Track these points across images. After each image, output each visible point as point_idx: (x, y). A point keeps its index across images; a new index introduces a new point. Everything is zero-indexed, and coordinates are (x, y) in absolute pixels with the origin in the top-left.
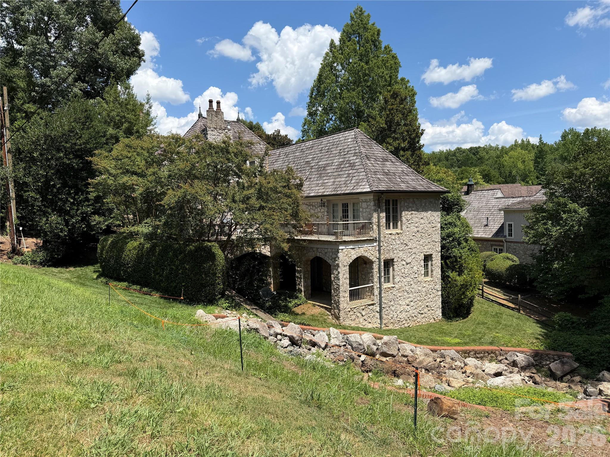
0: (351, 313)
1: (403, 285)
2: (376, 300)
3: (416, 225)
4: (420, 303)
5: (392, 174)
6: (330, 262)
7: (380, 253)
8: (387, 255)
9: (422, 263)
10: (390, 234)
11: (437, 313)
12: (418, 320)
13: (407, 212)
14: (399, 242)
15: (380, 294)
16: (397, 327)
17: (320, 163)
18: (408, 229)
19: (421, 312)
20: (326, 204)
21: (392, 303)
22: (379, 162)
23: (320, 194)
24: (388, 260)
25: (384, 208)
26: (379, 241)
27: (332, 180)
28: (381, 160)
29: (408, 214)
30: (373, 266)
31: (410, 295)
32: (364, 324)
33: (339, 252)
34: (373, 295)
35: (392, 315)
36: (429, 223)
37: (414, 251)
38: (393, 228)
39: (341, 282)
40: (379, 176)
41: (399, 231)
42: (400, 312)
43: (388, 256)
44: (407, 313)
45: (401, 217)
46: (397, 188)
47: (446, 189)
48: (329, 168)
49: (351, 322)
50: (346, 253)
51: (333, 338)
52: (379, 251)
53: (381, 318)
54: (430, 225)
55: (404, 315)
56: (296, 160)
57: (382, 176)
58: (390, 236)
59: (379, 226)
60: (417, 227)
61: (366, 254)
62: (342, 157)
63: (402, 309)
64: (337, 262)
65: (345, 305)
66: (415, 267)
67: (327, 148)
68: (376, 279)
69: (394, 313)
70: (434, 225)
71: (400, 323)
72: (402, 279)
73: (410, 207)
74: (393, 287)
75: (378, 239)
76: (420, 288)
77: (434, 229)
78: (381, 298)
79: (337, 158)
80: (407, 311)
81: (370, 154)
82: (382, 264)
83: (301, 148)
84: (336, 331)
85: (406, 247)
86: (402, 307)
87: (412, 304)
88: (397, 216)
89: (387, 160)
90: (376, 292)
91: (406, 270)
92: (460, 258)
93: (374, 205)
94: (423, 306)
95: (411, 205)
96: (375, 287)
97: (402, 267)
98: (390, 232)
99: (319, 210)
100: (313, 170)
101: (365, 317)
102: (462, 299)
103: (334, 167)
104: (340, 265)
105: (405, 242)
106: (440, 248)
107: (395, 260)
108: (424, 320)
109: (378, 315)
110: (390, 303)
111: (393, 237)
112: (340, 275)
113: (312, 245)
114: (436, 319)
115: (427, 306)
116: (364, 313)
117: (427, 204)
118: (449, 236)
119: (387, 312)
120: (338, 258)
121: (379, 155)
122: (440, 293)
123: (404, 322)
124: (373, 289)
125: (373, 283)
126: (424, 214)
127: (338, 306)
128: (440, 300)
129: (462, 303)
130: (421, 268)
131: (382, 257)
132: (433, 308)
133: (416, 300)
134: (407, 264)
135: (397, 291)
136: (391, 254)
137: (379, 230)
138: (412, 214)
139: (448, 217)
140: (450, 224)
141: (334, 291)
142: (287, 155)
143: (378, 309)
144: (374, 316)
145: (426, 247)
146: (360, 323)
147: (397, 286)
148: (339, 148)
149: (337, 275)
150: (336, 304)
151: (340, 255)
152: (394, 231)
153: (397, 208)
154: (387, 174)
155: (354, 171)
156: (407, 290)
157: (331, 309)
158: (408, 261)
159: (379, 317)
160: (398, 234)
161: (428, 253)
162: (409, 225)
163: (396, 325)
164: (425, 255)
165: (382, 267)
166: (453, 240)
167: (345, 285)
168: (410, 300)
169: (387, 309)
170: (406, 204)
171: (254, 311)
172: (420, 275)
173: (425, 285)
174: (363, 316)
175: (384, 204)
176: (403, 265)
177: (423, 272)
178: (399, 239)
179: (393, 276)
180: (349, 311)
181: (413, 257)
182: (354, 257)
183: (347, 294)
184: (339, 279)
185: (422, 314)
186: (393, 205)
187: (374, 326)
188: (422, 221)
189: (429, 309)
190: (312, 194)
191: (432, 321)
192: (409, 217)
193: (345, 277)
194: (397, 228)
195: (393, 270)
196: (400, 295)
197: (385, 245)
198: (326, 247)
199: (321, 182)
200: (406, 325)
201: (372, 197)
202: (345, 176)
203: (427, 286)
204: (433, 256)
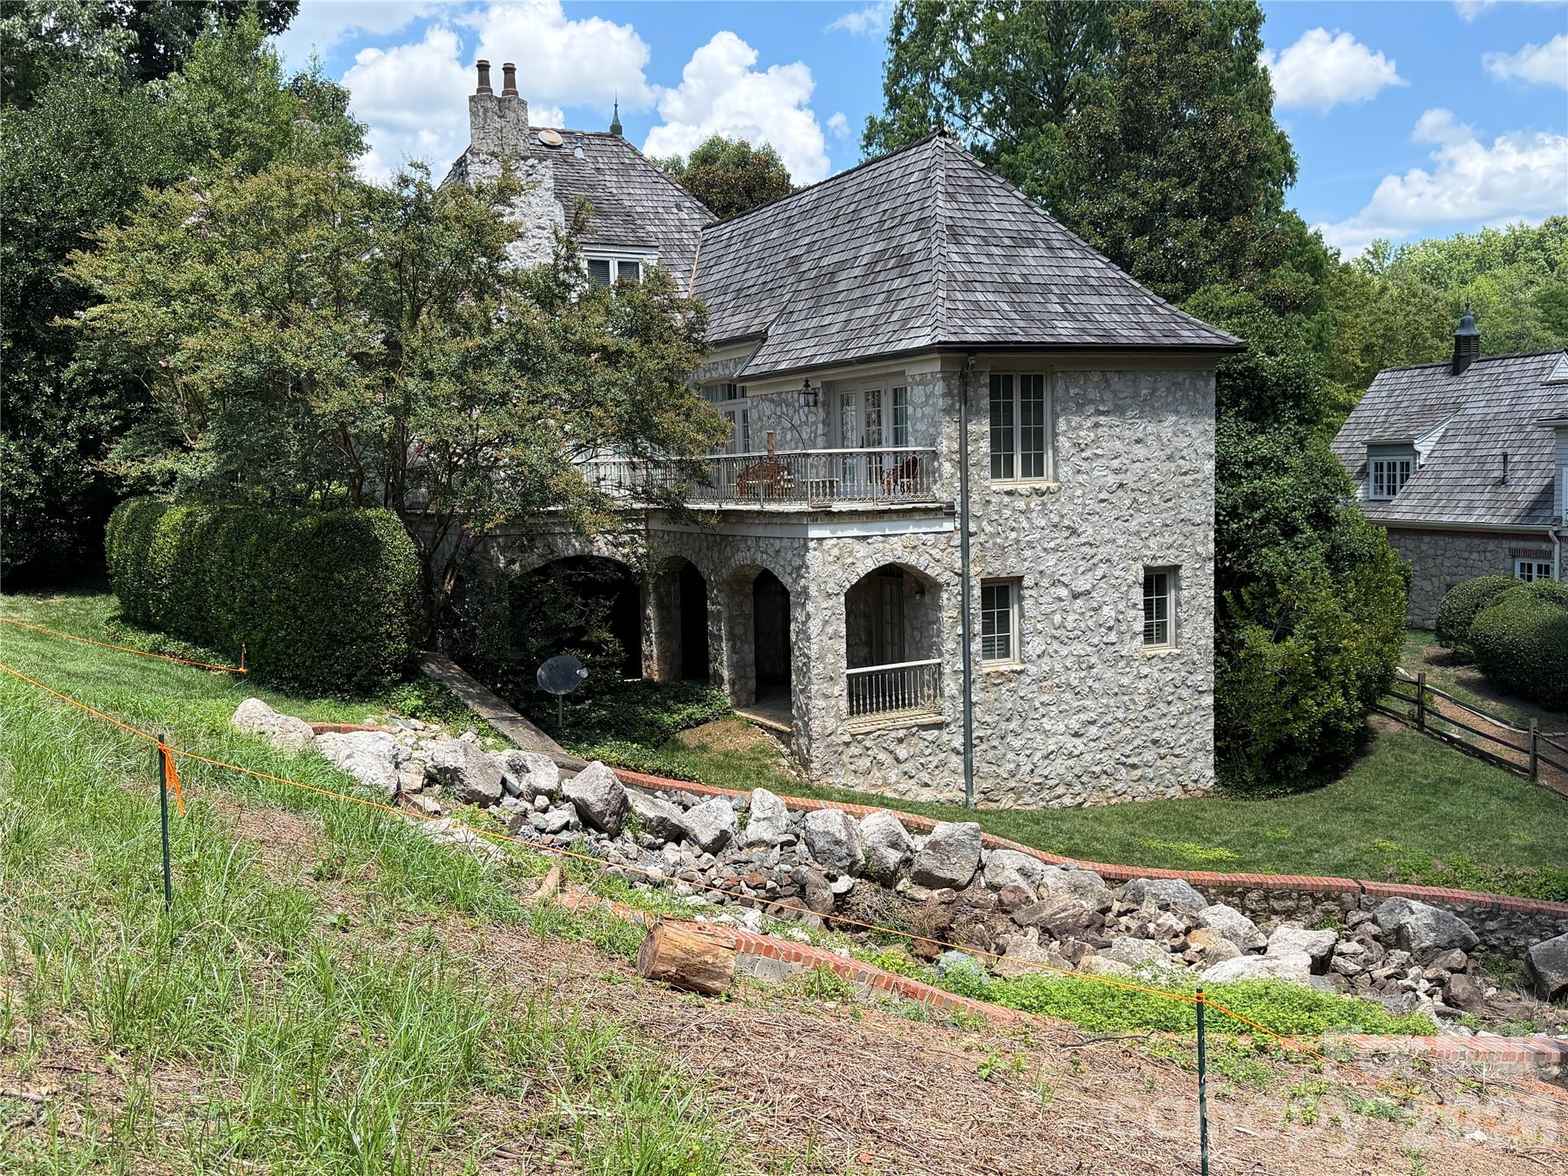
0: (855, 750)
1: (1058, 667)
2: (951, 711)
3: (1115, 463)
4: (1128, 731)
5: (1033, 288)
6: (786, 580)
7: (965, 555)
8: (997, 565)
9: (1138, 595)
10: (1010, 493)
11: (1194, 766)
12: (1118, 786)
13: (1075, 420)
14: (1043, 523)
15: (966, 691)
16: (1032, 804)
17: (825, 262)
18: (1080, 478)
19: (1129, 761)
20: (821, 397)
21: (1013, 725)
22: (995, 250)
23: (802, 363)
24: (998, 579)
25: (986, 403)
26: (965, 517)
27: (843, 317)
28: (1007, 242)
29: (1080, 427)
30: (940, 597)
31: (1087, 703)
32: (903, 787)
33: (807, 550)
34: (942, 695)
35: (1012, 766)
36: (1170, 458)
37: (1103, 552)
38: (1026, 473)
39: (815, 647)
40: (980, 297)
41: (1041, 484)
42: (1047, 757)
43: (997, 568)
44: (1071, 762)
45: (1055, 435)
46: (1037, 335)
47: (1236, 339)
48: (844, 275)
49: (851, 780)
50: (836, 552)
51: (758, 820)
52: (965, 548)
53: (969, 772)
54: (1172, 466)
55: (1060, 766)
56: (767, 253)
57: (991, 297)
58: (1006, 499)
59: (963, 465)
60: (1116, 472)
61: (911, 559)
62: (885, 235)
63: (1051, 748)
64: (803, 582)
65: (831, 723)
66: (1106, 609)
67: (852, 207)
68: (950, 645)
69: (1022, 759)
70: (1186, 466)
71: (1045, 794)
72: (1056, 645)
73: (1091, 402)
74: (1022, 672)
75: (958, 508)
76: (1125, 681)
77: (1188, 479)
78: (969, 705)
79: (871, 239)
80: (1070, 756)
81: (967, 223)
82: (977, 592)
83: (787, 214)
84: (771, 797)
85: (1073, 540)
86: (1051, 741)
87: (1093, 730)
88: (1039, 433)
89: (1030, 243)
90: (952, 686)
91: (1071, 618)
92: (1286, 580)
93: (944, 395)
94: (1138, 742)
95: (1093, 394)
96: (947, 670)
97: (1054, 606)
98: (1008, 488)
99: (803, 419)
100: (802, 286)
101: (908, 767)
102: (1287, 722)
103: (857, 272)
104: (813, 591)
105: (1067, 522)
106: (1212, 547)
107: (1026, 582)
108: (1141, 788)
109: (956, 762)
110: (1003, 725)
111: (1021, 504)
112: (811, 623)
113: (741, 530)
114: (1191, 786)
115: (1155, 742)
116: (902, 752)
117: (1162, 392)
118: (1252, 502)
119: (991, 754)
120: (807, 567)
121: (1007, 225)
122: (1209, 700)
123: (1060, 790)
124: (941, 674)
125: (941, 655)
126: (1145, 427)
127: (806, 724)
128: (1211, 723)
129: (1290, 736)
130: (1132, 613)
131: (974, 570)
132: (1177, 751)
133: (1109, 718)
134: (1076, 596)
135: (1035, 687)
136: (1012, 560)
137: (965, 480)
138: (1097, 425)
139: (1261, 438)
140: (1265, 462)
141: (798, 676)
142: (747, 239)
143: (958, 742)
144: (943, 764)
145: (1152, 543)
146: (886, 783)
147: (1032, 669)
148: (881, 208)
149: (804, 623)
150: (802, 719)
151: (813, 558)
152: (1022, 484)
153: (1039, 407)
154: (1014, 289)
155: (906, 281)
156: (1075, 683)
157: (790, 735)
158: (1082, 584)
159: (962, 767)
160: (1039, 493)
161: (1160, 562)
162: (1085, 465)
163: (1027, 799)
164: (1147, 569)
165: (976, 606)
166: (1264, 521)
167: (830, 658)
168: (1083, 717)
169: (995, 743)
170: (1072, 392)
171: (504, 728)
172: (1127, 637)
173: (1145, 670)
174: (897, 760)
175: (986, 391)
176: (1060, 599)
177: (1139, 626)
178: (1044, 510)
179: (1021, 635)
180: (847, 744)
181: (1099, 573)
182: (869, 566)
183: (841, 688)
184: (808, 639)
185: (1134, 766)
186: (1025, 394)
187: (942, 797)
188: (1140, 451)
189: (1162, 751)
190: (783, 366)
191: (1175, 792)
192: (1086, 435)
193: (830, 630)
194: (1040, 473)
195: (1022, 616)
196: (1045, 698)
197: (988, 529)
198: (778, 532)
199: (814, 322)
200: (1067, 801)
201: (937, 367)
202: (881, 298)
203: (1156, 675)
204: (1183, 572)
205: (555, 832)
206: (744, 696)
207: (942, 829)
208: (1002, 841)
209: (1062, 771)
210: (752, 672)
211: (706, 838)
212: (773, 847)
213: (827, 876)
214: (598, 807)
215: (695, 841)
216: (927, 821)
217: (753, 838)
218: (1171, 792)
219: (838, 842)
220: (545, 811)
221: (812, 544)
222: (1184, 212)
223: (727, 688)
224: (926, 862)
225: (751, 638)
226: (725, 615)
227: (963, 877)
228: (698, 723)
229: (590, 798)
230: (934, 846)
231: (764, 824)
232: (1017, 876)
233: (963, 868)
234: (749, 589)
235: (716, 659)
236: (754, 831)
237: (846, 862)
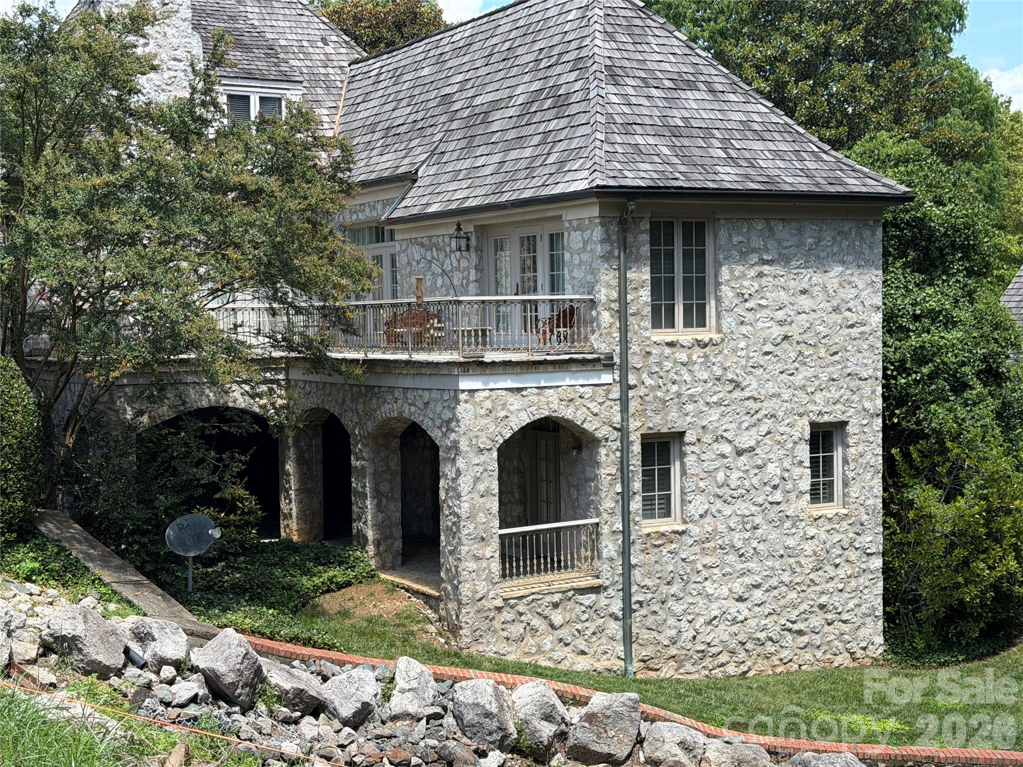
0: (507, 615)
1: (722, 528)
2: (610, 573)
3: (780, 315)
4: (793, 595)
5: (695, 132)
6: (436, 434)
7: (625, 409)
8: (657, 419)
9: (804, 452)
10: (671, 344)
11: (864, 632)
12: (784, 654)
13: (739, 269)
14: (705, 376)
15: (625, 552)
16: (694, 673)
17: (478, 101)
18: (744, 329)
19: (796, 627)
20: (473, 242)
21: (674, 589)
22: (655, 92)
23: (453, 206)
24: (659, 435)
25: (646, 250)
26: (624, 369)
27: (497, 158)
28: (668, 84)
29: (743, 276)
30: (598, 453)
31: (751, 565)
32: (557, 655)
33: (458, 402)
34: (599, 557)
35: (673, 632)
36: (836, 310)
37: (768, 406)
38: (688, 324)
39: (465, 506)
40: (640, 140)
41: (703, 335)
42: (709, 623)
43: (659, 423)
44: (735, 628)
45: (718, 284)
46: (699, 181)
47: (903, 188)
48: (498, 115)
49: (503, 647)
50: (488, 404)
51: (403, 691)
52: (624, 402)
53: (628, 639)
54: (838, 318)
55: (723, 632)
56: (417, 91)
57: (651, 140)
58: (667, 351)
59: (622, 314)
60: (781, 323)
61: (568, 413)
62: (541, 75)
63: (715, 613)
64: (453, 436)
65: (482, 587)
66: (771, 467)
67: (507, 45)
68: (608, 504)
69: (684, 624)
70: (853, 318)
71: (707, 662)
72: (719, 504)
73: (754, 250)
74: (682, 533)
75: (617, 360)
76: (791, 542)
77: (855, 332)
78: (628, 567)
79: (527, 78)
80: (734, 621)
81: (626, 64)
82: (637, 448)
83: (439, 51)
84: (416, 667)
85: (737, 394)
86: (714, 606)
87: (758, 594)
88: (702, 282)
89: (692, 86)
90: (610, 547)
91: (735, 475)
92: (955, 438)
93: (603, 241)
94: (804, 607)
95: (757, 242)
96: (605, 530)
97: (717, 463)
98: (669, 339)
99: (455, 264)
100: (455, 125)
101: (562, 633)
102: (957, 586)
103: (511, 112)
104: (464, 445)
105: (730, 376)
106: (879, 402)
107: (688, 438)
108: (808, 656)
109: (615, 628)
110: (664, 589)
111: (682, 356)
112: (461, 480)
113: (388, 381)
114: (859, 654)
115: (822, 607)
116: (557, 618)
117: (827, 241)
118: (921, 356)
119: (651, 619)
120: (458, 421)
121: (667, 67)
122: (877, 563)
123: (723, 658)
124: (598, 534)
125: (598, 515)
126: (810, 277)
127: (456, 588)
128: (880, 590)
129: (961, 601)
130: (798, 471)
131: (634, 424)
132: (845, 617)
133: (774, 582)
134: (739, 453)
135: (697, 549)
136: (673, 415)
137: (624, 330)
138: (761, 275)
139: (930, 290)
140: (933, 315)
141: (447, 536)
142: (397, 76)
143: (616, 607)
144: (599, 631)
145: (818, 397)
146: (540, 651)
147: (695, 530)
148: (537, 47)
149: (454, 480)
150: (451, 581)
151: (464, 411)
152: (683, 335)
153: (702, 254)
154: (675, 133)
155: (563, 123)
156: (739, 544)
157: (438, 599)
158: (746, 440)
159: (620, 635)
160: (703, 345)
161: (826, 418)
162: (749, 316)
163: (689, 667)
164: (813, 425)
165: (636, 462)
166: (932, 376)
167: (481, 518)
168: (748, 580)
169: (655, 608)
170: (736, 239)
171: (127, 592)
172: (793, 496)
173: (811, 531)
174: (552, 626)
175: (646, 237)
176: (723, 456)
177: (805, 484)
178: (707, 363)
179: (683, 493)
180: (499, 609)
181: (764, 429)
182: (525, 419)
183: (492, 549)
184: (459, 496)
185: (800, 633)
186: (687, 241)
187: (599, 666)
188: (805, 302)
189: (830, 616)
190: (433, 209)
191: (843, 660)
192: (749, 285)
193: (481, 487)
194: (702, 323)
195: (684, 473)
196: (708, 560)
197: (649, 382)
198: (426, 383)
199: (467, 164)
200: (731, 669)
201: (595, 211)
202: (537, 139)
203: (823, 536)
204: (850, 429)
205: (182, 706)
206: (389, 558)
207: (598, 700)
208: (662, 713)
209: (726, 637)
210: (398, 532)
211: (347, 711)
212: (419, 720)
213: (476, 751)
214: (230, 678)
215: (334, 714)
216: (583, 692)
217: (396, 710)
218: (838, 660)
219: (488, 715)
220: (171, 682)
221: (463, 396)
222: (849, 56)
223: (371, 549)
224: (581, 735)
225: (398, 495)
226: (369, 471)
227: (621, 752)
228: (340, 587)
229: (221, 668)
230: (590, 718)
231: (409, 695)
232: (678, 750)
233: (620, 742)
234: (396, 443)
235: (360, 519)
236: (399, 703)
237: (497, 737)
